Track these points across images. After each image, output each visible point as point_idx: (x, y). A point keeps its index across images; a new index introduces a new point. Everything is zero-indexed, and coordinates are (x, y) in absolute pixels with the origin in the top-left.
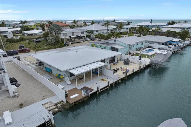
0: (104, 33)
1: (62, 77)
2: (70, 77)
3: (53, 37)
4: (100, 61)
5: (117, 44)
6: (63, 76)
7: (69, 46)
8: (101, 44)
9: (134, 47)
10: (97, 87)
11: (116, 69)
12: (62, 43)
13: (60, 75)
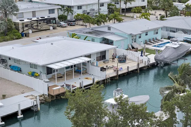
0: (94, 10)
1: (37, 75)
2: (47, 74)
3: (3, 22)
4: (84, 56)
5: (113, 34)
6: (39, 74)
7: (28, 36)
8: (87, 33)
9: (140, 37)
10: (80, 83)
11: (105, 67)
12: (17, 31)
13: (34, 72)
